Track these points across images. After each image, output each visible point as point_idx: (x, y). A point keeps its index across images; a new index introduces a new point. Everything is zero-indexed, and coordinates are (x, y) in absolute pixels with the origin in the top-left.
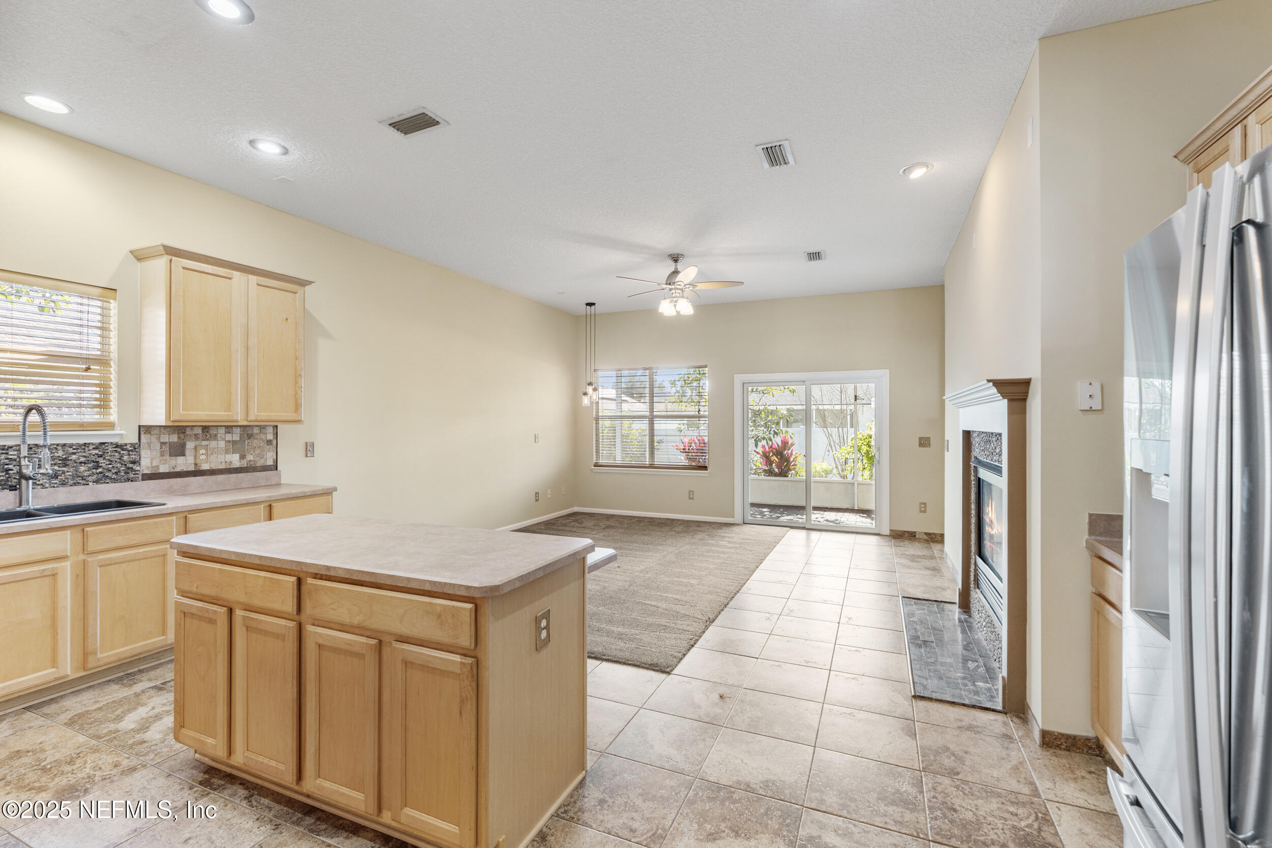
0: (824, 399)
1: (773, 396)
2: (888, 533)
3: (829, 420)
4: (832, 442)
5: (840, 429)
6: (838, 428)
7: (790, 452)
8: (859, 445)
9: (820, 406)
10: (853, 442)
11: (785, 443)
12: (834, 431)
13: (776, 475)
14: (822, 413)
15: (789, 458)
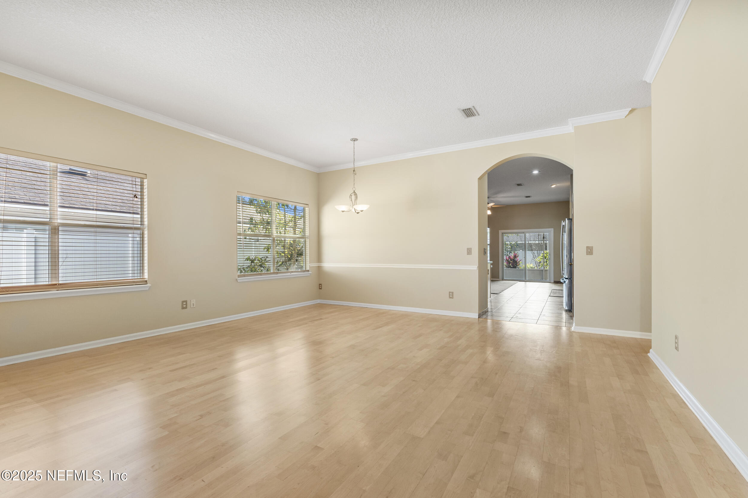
0: (531, 238)
1: (508, 237)
2: (553, 282)
3: (534, 247)
4: (535, 256)
5: (538, 251)
6: (537, 251)
7: (517, 259)
8: (545, 256)
9: (529, 242)
10: (543, 254)
11: (515, 256)
12: (536, 252)
13: (511, 268)
14: (530, 245)
15: (517, 261)
